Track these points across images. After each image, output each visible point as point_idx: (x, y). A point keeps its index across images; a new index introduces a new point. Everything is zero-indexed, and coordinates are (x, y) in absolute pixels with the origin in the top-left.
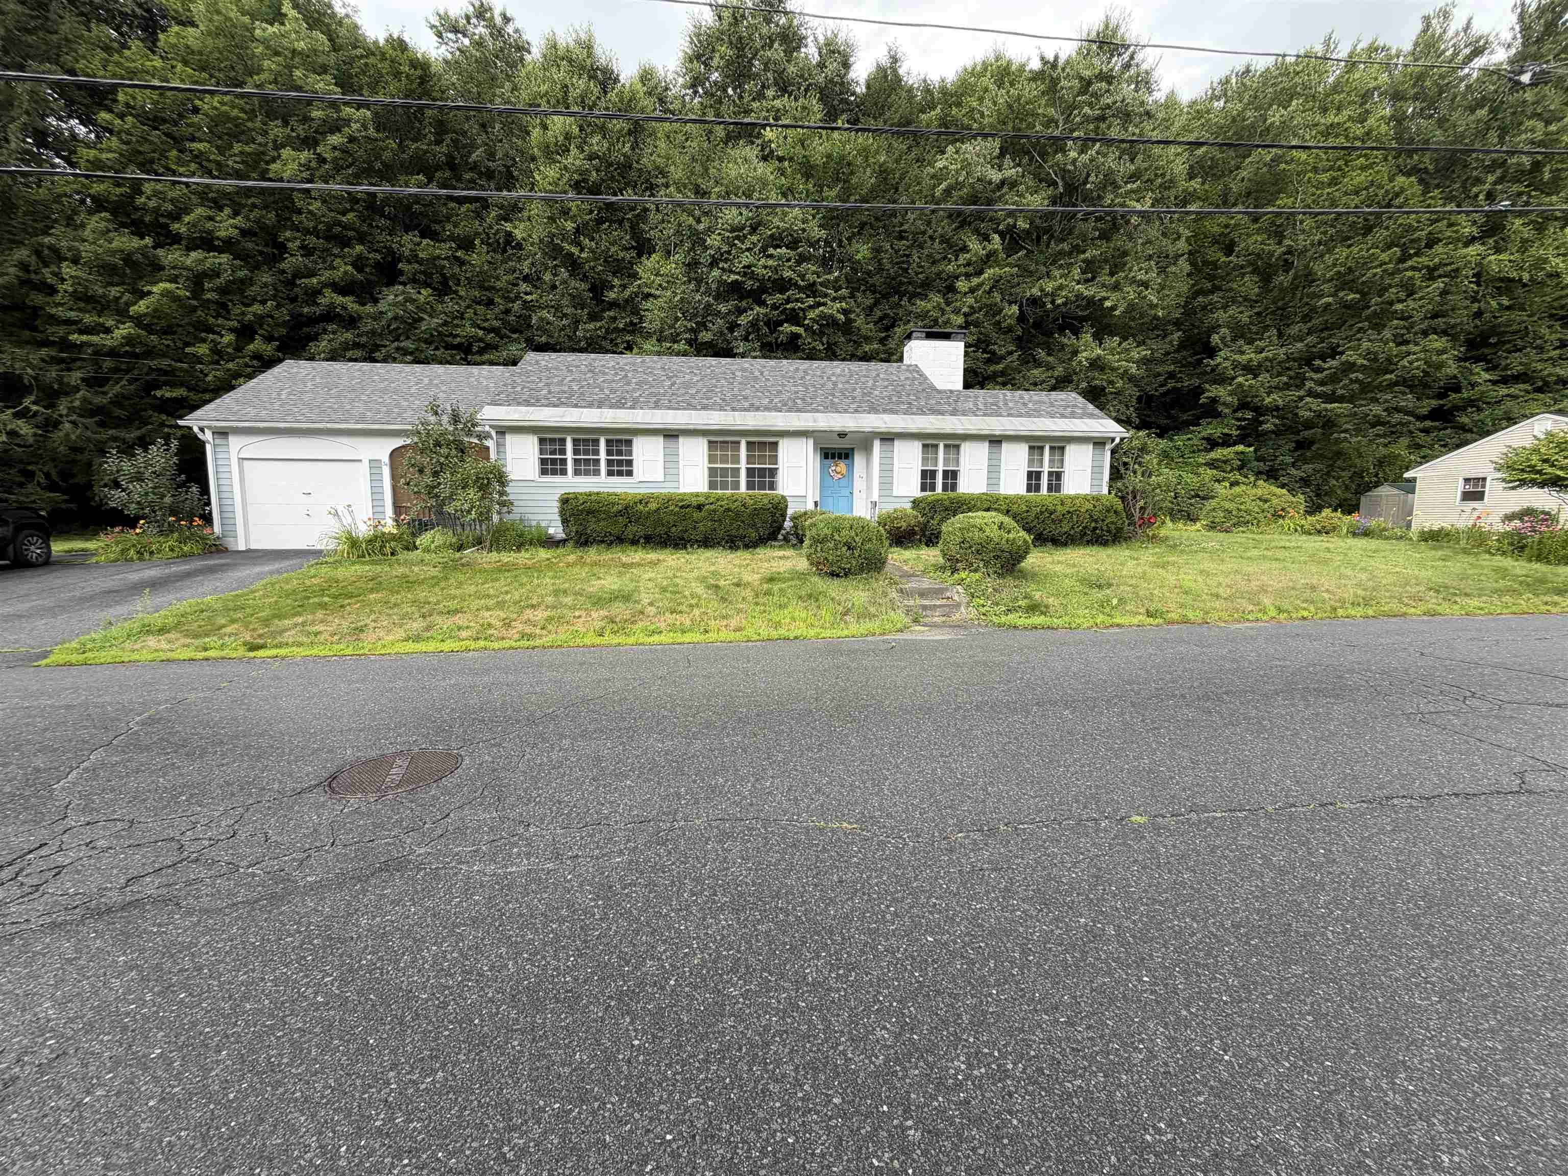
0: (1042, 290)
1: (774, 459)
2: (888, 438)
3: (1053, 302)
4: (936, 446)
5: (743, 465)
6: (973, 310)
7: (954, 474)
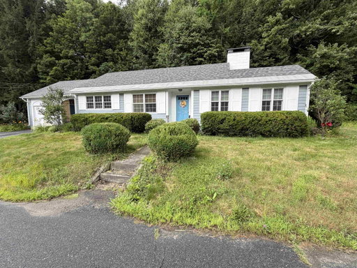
0: (300, 31)
1: (155, 100)
2: (197, 90)
3: (305, 35)
4: (218, 92)
5: (144, 103)
6: (268, 43)
7: (227, 103)
